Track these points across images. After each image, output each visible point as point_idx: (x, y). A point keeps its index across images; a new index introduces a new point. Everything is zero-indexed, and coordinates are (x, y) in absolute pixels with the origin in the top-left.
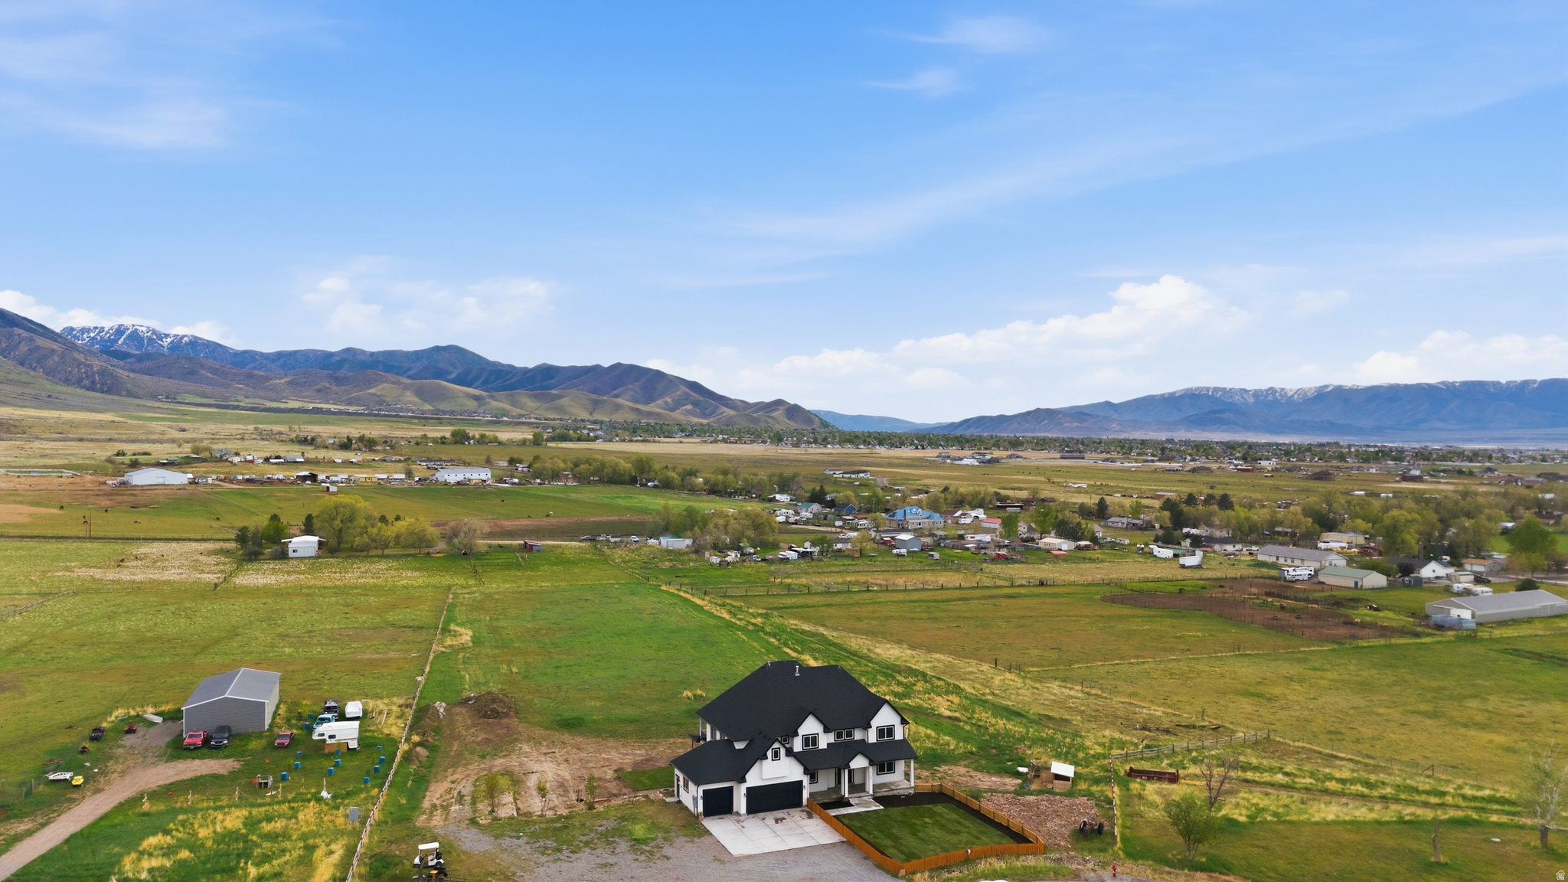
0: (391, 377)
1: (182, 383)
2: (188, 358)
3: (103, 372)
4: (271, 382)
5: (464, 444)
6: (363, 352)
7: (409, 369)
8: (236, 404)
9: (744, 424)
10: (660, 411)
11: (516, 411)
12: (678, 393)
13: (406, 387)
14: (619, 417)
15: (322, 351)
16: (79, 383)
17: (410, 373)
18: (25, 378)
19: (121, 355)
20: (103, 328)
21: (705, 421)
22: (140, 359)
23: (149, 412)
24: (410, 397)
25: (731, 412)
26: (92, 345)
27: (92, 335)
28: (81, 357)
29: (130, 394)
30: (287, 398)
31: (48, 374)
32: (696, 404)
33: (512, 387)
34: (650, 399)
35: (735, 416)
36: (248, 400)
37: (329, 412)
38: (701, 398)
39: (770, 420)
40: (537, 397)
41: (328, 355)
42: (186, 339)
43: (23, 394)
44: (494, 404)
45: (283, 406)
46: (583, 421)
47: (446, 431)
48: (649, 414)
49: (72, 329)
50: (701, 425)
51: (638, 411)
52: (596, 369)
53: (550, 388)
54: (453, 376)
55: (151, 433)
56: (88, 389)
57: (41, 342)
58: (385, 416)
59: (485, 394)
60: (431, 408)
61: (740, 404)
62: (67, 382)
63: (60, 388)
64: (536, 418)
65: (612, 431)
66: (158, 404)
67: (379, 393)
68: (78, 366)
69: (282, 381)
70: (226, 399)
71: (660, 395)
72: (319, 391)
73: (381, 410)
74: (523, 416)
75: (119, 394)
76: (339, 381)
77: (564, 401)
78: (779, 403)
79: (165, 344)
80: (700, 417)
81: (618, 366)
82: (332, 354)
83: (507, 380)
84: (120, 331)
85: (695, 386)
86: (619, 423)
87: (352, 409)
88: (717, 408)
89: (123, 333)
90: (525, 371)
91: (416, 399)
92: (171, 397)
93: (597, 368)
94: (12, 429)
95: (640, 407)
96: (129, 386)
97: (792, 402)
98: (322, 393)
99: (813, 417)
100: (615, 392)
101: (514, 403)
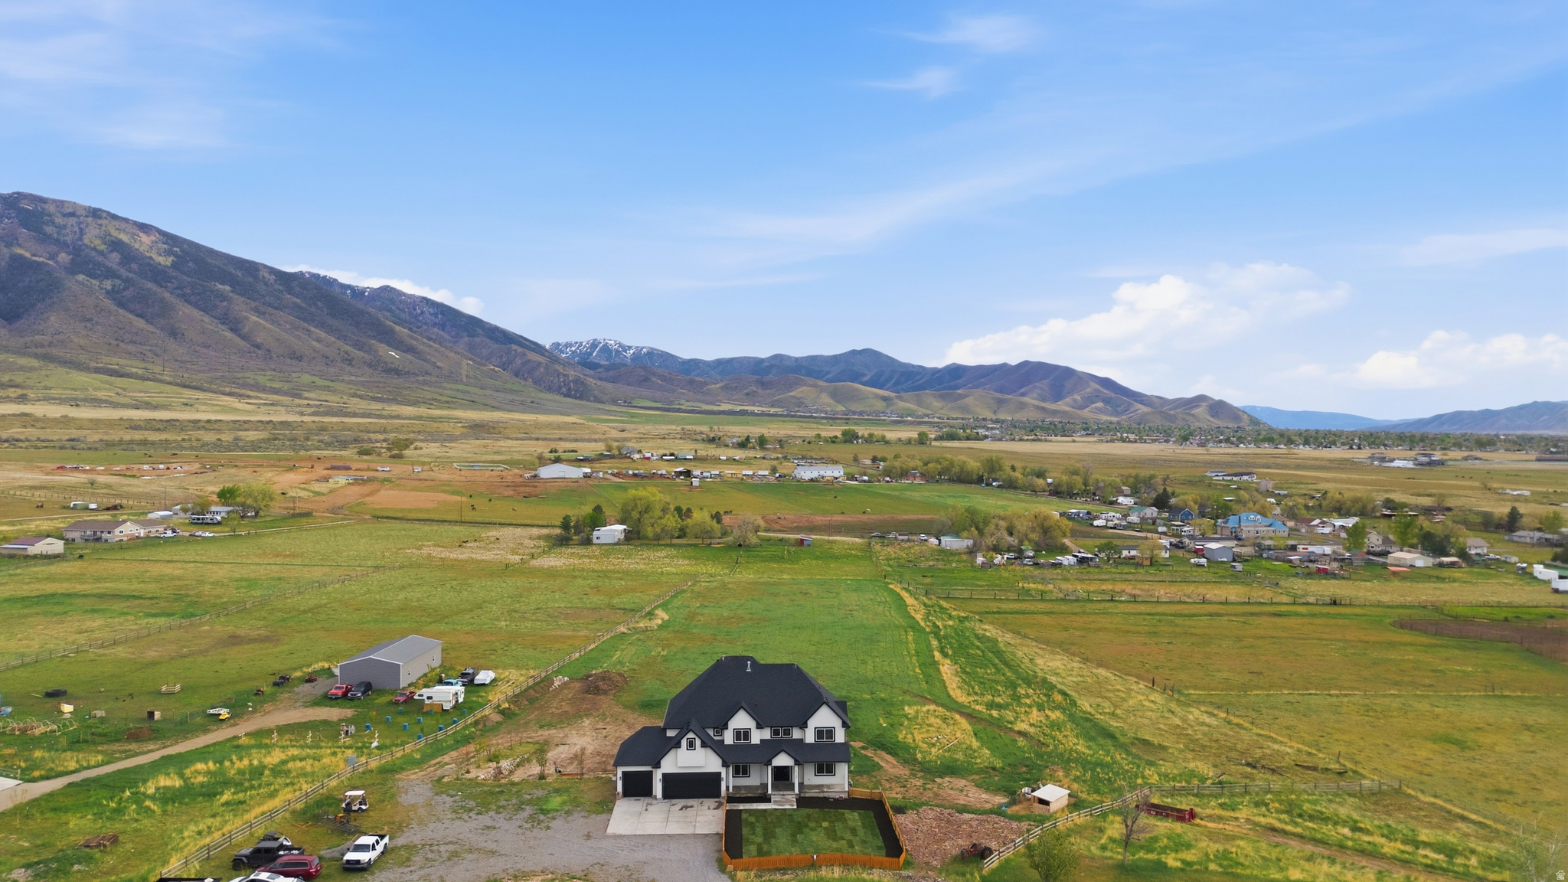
0: (811, 381)
1: (637, 389)
2: (644, 368)
3: (577, 381)
4: (708, 387)
5: (852, 443)
6: (789, 357)
7: (828, 373)
8: (678, 407)
9: (1157, 421)
10: (1067, 409)
11: (921, 411)
12: (1088, 390)
13: (822, 390)
14: (1022, 416)
15: (754, 358)
16: (558, 391)
17: (827, 378)
18: (515, 387)
19: (594, 366)
20: (581, 343)
21: (1114, 419)
22: (607, 369)
23: (607, 415)
24: (825, 398)
25: (1144, 409)
26: (574, 357)
27: (573, 349)
28: (560, 368)
29: (598, 400)
30: (721, 401)
31: (535, 383)
32: (1107, 401)
33: (920, 388)
34: (1058, 396)
35: (1148, 414)
36: (688, 404)
37: (753, 414)
38: (1113, 394)
39: (1188, 418)
40: (942, 397)
41: (758, 362)
42: (645, 350)
43: (512, 401)
44: (902, 404)
45: (715, 408)
46: (984, 419)
47: (836, 431)
48: (1055, 412)
49: (558, 344)
50: (1111, 423)
51: (1043, 409)
52: (1003, 369)
53: (957, 387)
54: (866, 379)
55: (595, 433)
56: (565, 396)
57: (533, 356)
58: (801, 417)
59: (893, 395)
60: (844, 409)
61: (1156, 400)
62: (550, 389)
63: (541, 395)
64: (939, 418)
65: (1011, 430)
66: (614, 408)
67: (798, 396)
68: (558, 376)
69: (718, 386)
70: (671, 403)
71: (1068, 393)
72: (747, 394)
73: (798, 411)
74: (927, 416)
75: (589, 400)
76: (763, 384)
77: (969, 401)
78: (1201, 399)
79: (628, 355)
80: (1111, 415)
81: (1026, 363)
82: (762, 360)
83: (917, 381)
84: (594, 344)
85: (1107, 383)
86: (1022, 422)
87: (773, 410)
88: (1130, 404)
89: (597, 346)
90: (935, 371)
91: (831, 401)
92: (628, 403)
93: (1004, 366)
94: (492, 430)
95: (1047, 405)
96: (596, 392)
97: (1217, 398)
98: (751, 397)
99: (1241, 414)
100: (1022, 390)
101: (919, 404)
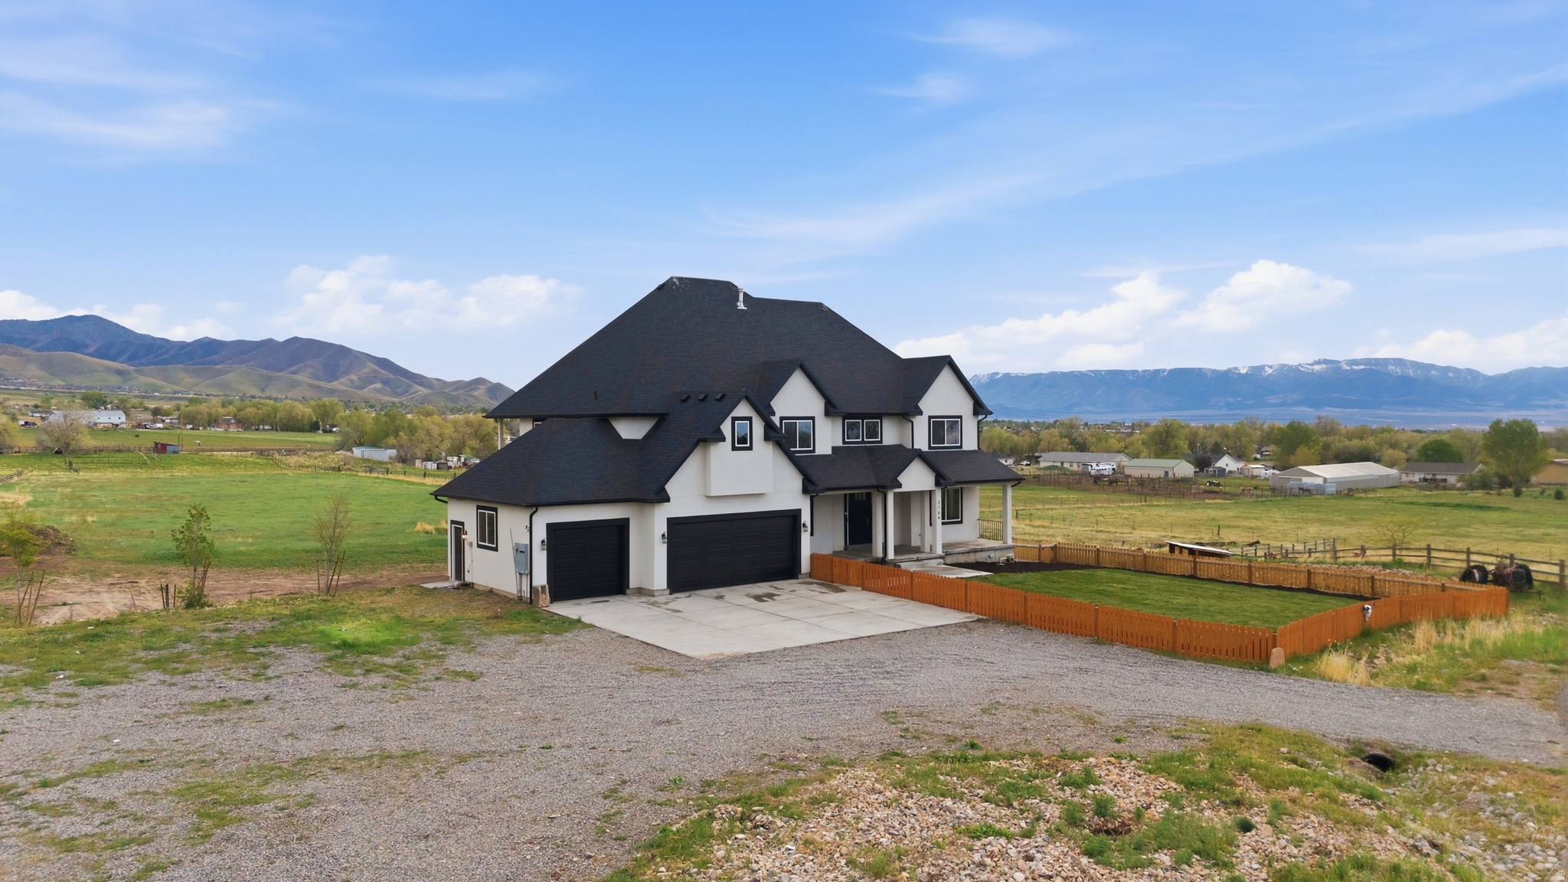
0: (12, 348)
7: (35, 341)
9: (438, 402)
10: (345, 388)
11: (165, 388)
12: (365, 370)
13: (30, 360)
14: (292, 395)
17: (36, 346)
21: (396, 400)
25: (423, 391)
32: (386, 382)
33: (166, 362)
34: (333, 377)
35: (427, 395)
38: (392, 376)
39: (469, 399)
40: (197, 373)
44: (140, 380)
48: (331, 392)
50: (391, 403)
51: (319, 387)
52: (269, 344)
53: (212, 363)
54: (91, 350)
59: (131, 368)
61: (436, 383)
64: (194, 395)
71: (344, 373)
74: (179, 392)
77: (230, 377)
78: (479, 381)
80: (391, 396)
81: (295, 340)
83: (159, 355)
85: (385, 363)
88: (409, 386)
90: (183, 345)
91: (42, 374)
93: (270, 341)
95: (317, 383)
97: (495, 381)
100: (293, 369)
101: (165, 380)
